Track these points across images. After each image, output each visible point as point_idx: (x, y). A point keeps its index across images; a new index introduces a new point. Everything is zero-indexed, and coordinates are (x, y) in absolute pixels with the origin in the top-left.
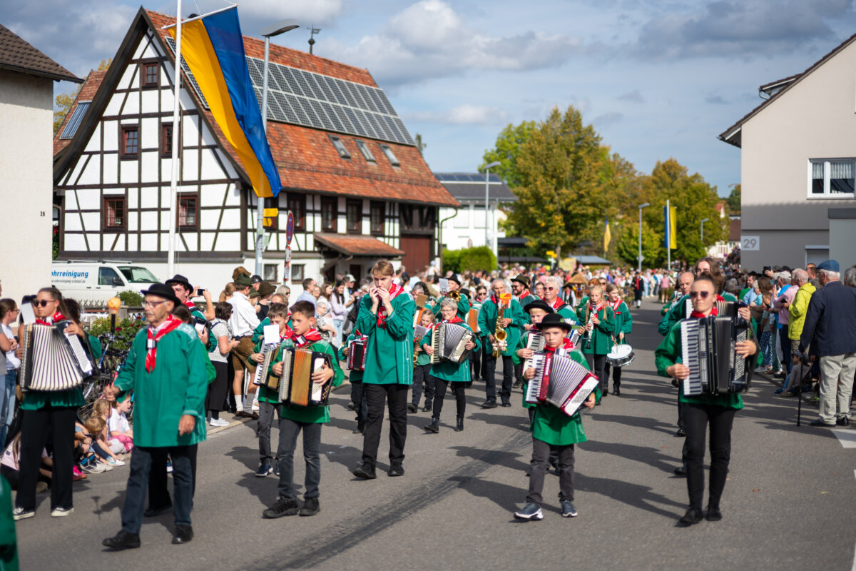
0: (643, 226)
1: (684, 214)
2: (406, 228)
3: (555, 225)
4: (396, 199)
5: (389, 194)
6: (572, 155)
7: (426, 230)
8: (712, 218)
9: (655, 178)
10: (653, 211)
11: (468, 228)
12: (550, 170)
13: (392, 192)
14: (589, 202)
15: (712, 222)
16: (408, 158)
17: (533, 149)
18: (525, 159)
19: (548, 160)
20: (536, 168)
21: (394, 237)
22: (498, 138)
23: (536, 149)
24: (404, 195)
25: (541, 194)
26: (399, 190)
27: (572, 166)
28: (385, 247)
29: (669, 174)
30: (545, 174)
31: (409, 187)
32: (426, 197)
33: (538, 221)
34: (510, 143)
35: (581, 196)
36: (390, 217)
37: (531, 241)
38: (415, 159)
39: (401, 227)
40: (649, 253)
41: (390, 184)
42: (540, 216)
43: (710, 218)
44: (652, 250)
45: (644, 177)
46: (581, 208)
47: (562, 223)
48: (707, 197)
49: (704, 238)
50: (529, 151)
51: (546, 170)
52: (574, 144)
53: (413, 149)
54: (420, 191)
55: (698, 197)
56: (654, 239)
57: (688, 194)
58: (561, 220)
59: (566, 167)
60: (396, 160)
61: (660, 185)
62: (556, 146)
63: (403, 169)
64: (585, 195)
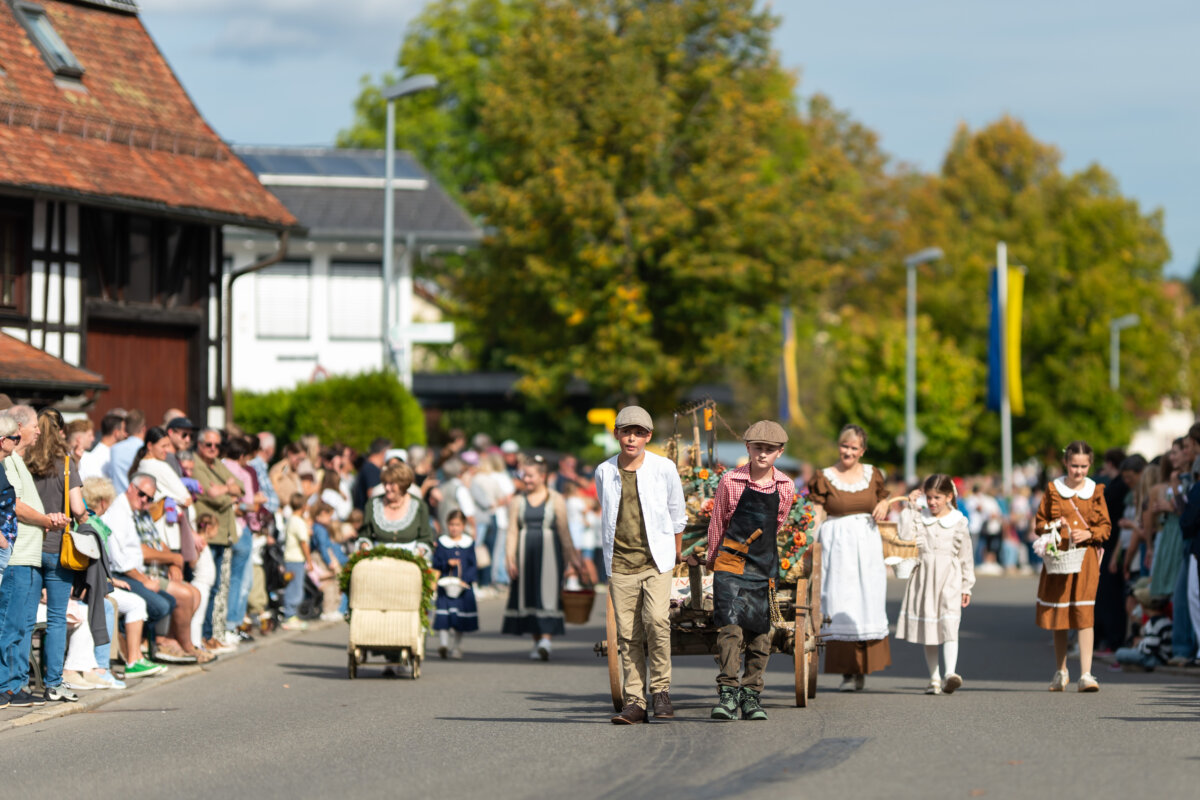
0: (919, 333)
1: (1054, 301)
2: (105, 298)
3: (616, 320)
4: (71, 189)
5: (45, 171)
6: (674, 78)
7: (173, 308)
8: (1149, 318)
9: (955, 185)
10: (947, 294)
11: (307, 338)
12: (600, 126)
13: (57, 165)
14: (733, 240)
15: (1149, 330)
16: (111, 52)
17: (541, 55)
18: (513, 92)
19: (592, 93)
20: (549, 122)
21: (62, 328)
22: (408, 38)
23: (548, 53)
24: (98, 180)
25: (568, 210)
26: (82, 160)
27: (675, 116)
28: (30, 358)
29: (998, 170)
30: (582, 141)
31: (116, 151)
32: (177, 189)
33: (561, 306)
34: (450, 53)
35: (705, 220)
36: (49, 258)
37: (534, 377)
38: (135, 57)
39: (87, 292)
40: (939, 422)
41: (49, 140)
42: (565, 289)
43: (1141, 315)
44: (952, 414)
45: (915, 178)
46: (705, 259)
47: (640, 311)
48: (1131, 244)
49: (1121, 384)
50: (526, 61)
51: (585, 126)
52: (681, 38)
53: (129, 22)
54: (156, 168)
55: (1099, 244)
56: (956, 375)
57: (1067, 232)
58: (636, 301)
59: (654, 115)
60: (71, 60)
61: (970, 206)
62: (618, 43)
63: (93, 92)
64: (721, 215)
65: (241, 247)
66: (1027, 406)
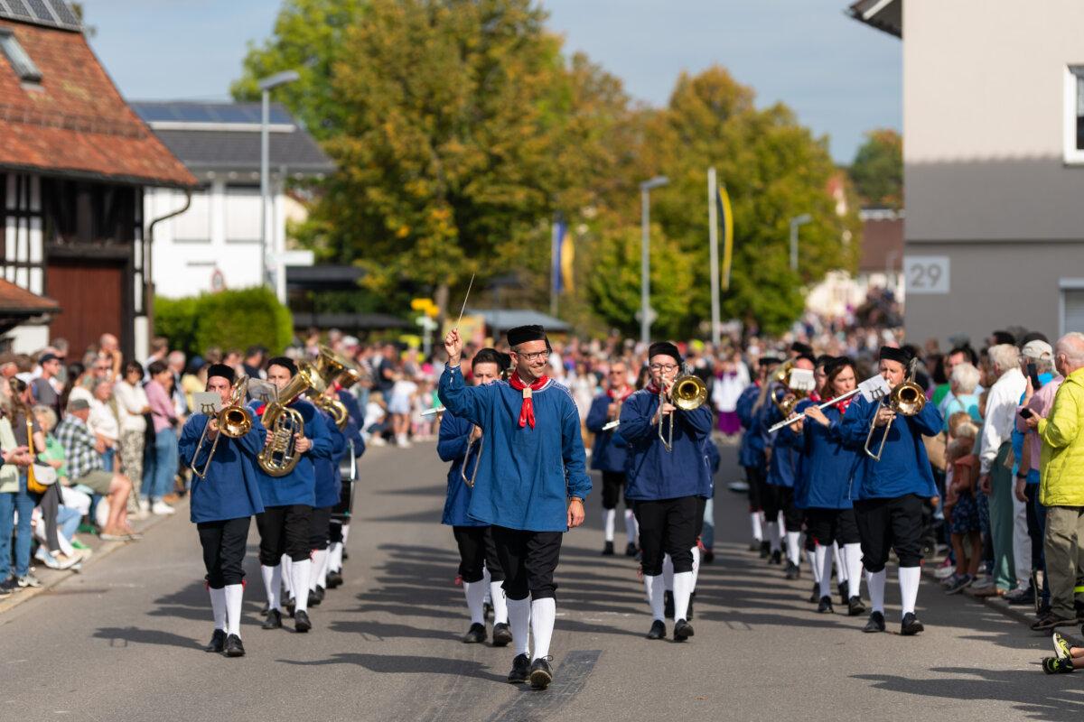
0: (652, 237)
1: (750, 205)
2: (59, 241)
3: (431, 233)
4: (33, 165)
5: (15, 153)
6: (474, 58)
7: (109, 248)
8: (819, 215)
10: (673, 198)
11: (208, 241)
12: (419, 92)
13: (23, 148)
14: (516, 175)
15: (819, 224)
16: (62, 60)
17: (376, 41)
18: (356, 67)
19: (414, 69)
20: (383, 91)
21: (29, 265)
23: (381, 40)
24: (53, 157)
25: (398, 156)
26: (42, 144)
27: (474, 85)
28: (5, 290)
29: (710, 104)
30: (406, 105)
31: (65, 135)
32: (111, 162)
33: (392, 223)
34: (312, 24)
35: (496, 160)
36: (18, 214)
37: (373, 275)
38: (79, 63)
39: (46, 238)
40: (666, 301)
41: (17, 129)
42: (396, 212)
43: (813, 214)
44: (675, 295)
45: (649, 113)
46: (495, 189)
47: (450, 227)
48: (805, 161)
49: (799, 264)
50: (367, 46)
51: (407, 91)
52: (478, 27)
53: (75, 38)
54: (96, 147)
55: (782, 161)
56: (679, 266)
57: (760, 153)
58: (447, 220)
59: (458, 85)
60: (32, 68)
61: (690, 132)
62: (432, 32)
63: (48, 91)
64: (507, 157)
66: (732, 282)
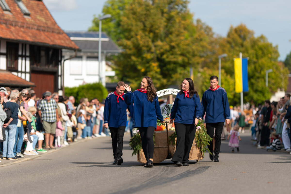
0: (222, 74)
1: (253, 66)
2: (35, 66)
3: (152, 70)
4: (27, 41)
5: (22, 37)
6: (165, 15)
7: (51, 68)
8: (275, 70)
9: (229, 39)
10: (228, 65)
11: (81, 75)
12: (148, 26)
13: (24, 35)
14: (179, 52)
15: (275, 73)
16: (36, 9)
18: (128, 18)
19: (147, 18)
20: (137, 25)
21: (25, 73)
22: (104, 6)
23: (136, 9)
24: (34, 38)
25: (141, 46)
26: (30, 34)
27: (165, 24)
28: (18, 79)
29: (240, 36)
30: (144, 30)
31: (37, 32)
32: (52, 41)
33: (139, 67)
34: (114, 9)
35: (172, 48)
36: (22, 56)
37: (133, 84)
38: (42, 10)
39: (31, 64)
41: (22, 29)
42: (140, 63)
43: (273, 69)
44: (229, 92)
45: (221, 38)
46: (172, 56)
47: (158, 68)
48: (270, 53)
49: (268, 85)
50: (131, 11)
51: (145, 26)
52: (167, 6)
53: (41, 2)
54: (47, 36)
55: (263, 53)
56: (230, 83)
57: (256, 50)
58: (157, 66)
59: (161, 23)
60: (27, 11)
61: (233, 44)
62: (152, 7)
63: (32, 19)
64: (176, 46)
65: (66, 54)
